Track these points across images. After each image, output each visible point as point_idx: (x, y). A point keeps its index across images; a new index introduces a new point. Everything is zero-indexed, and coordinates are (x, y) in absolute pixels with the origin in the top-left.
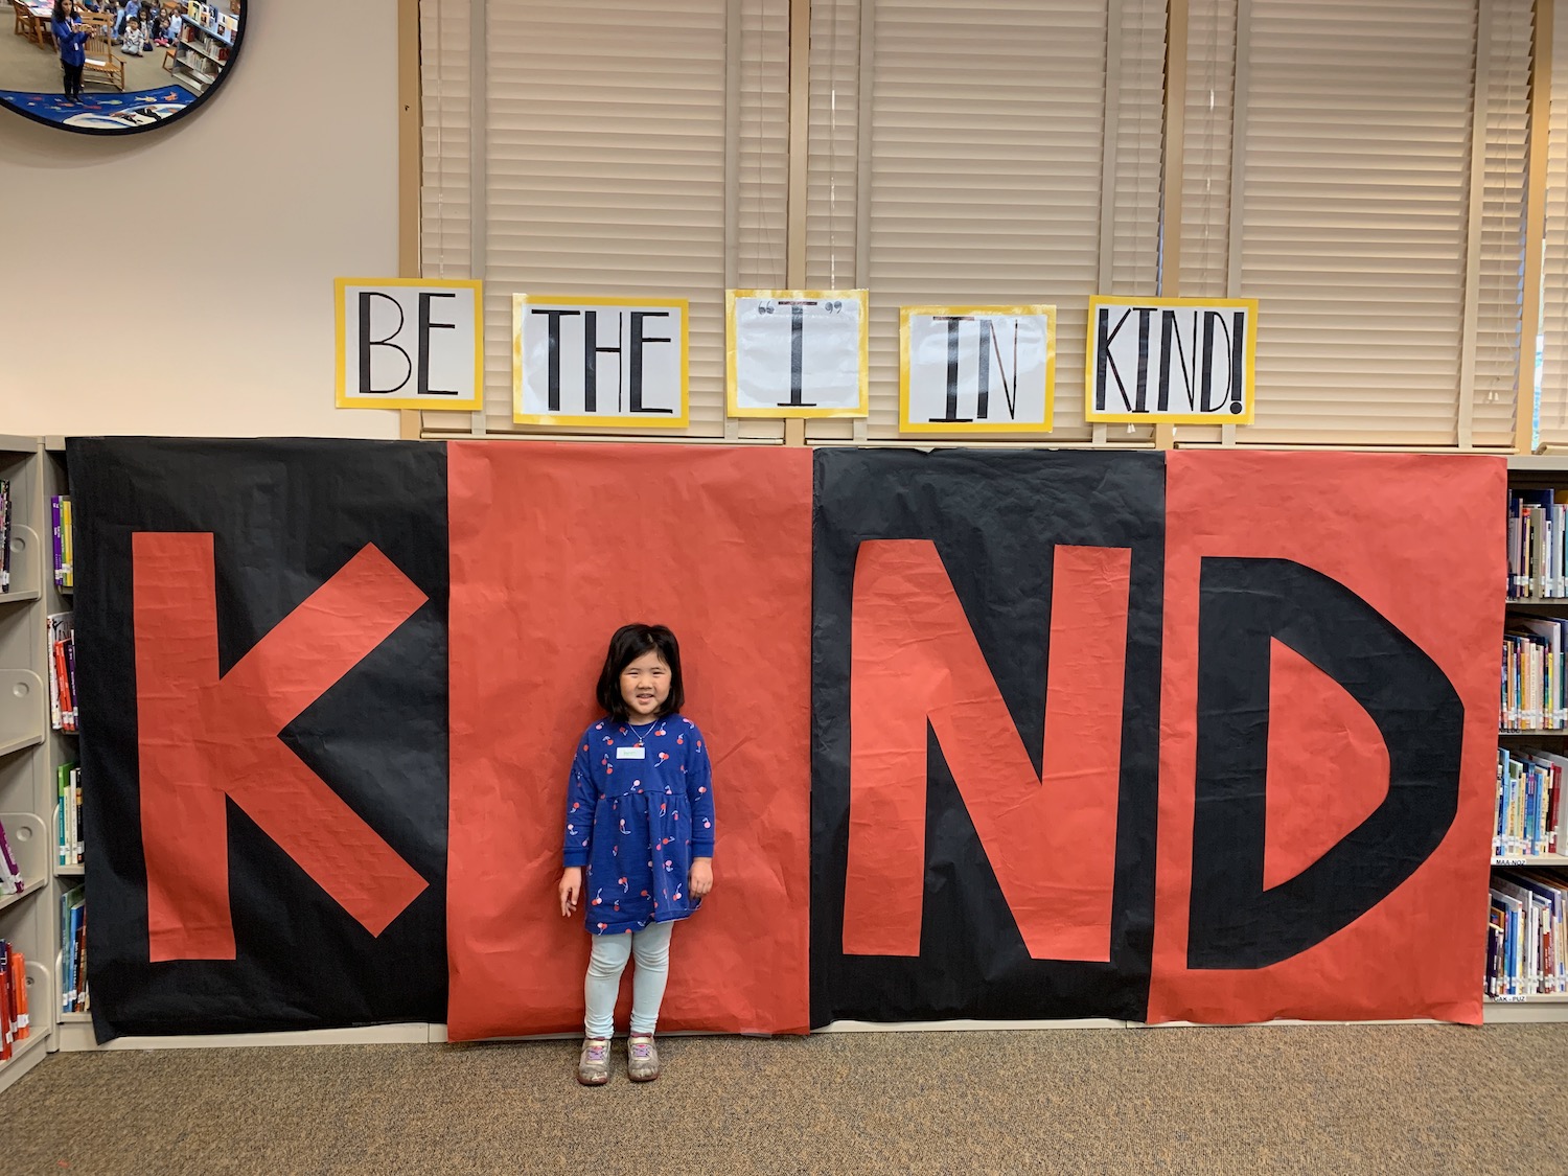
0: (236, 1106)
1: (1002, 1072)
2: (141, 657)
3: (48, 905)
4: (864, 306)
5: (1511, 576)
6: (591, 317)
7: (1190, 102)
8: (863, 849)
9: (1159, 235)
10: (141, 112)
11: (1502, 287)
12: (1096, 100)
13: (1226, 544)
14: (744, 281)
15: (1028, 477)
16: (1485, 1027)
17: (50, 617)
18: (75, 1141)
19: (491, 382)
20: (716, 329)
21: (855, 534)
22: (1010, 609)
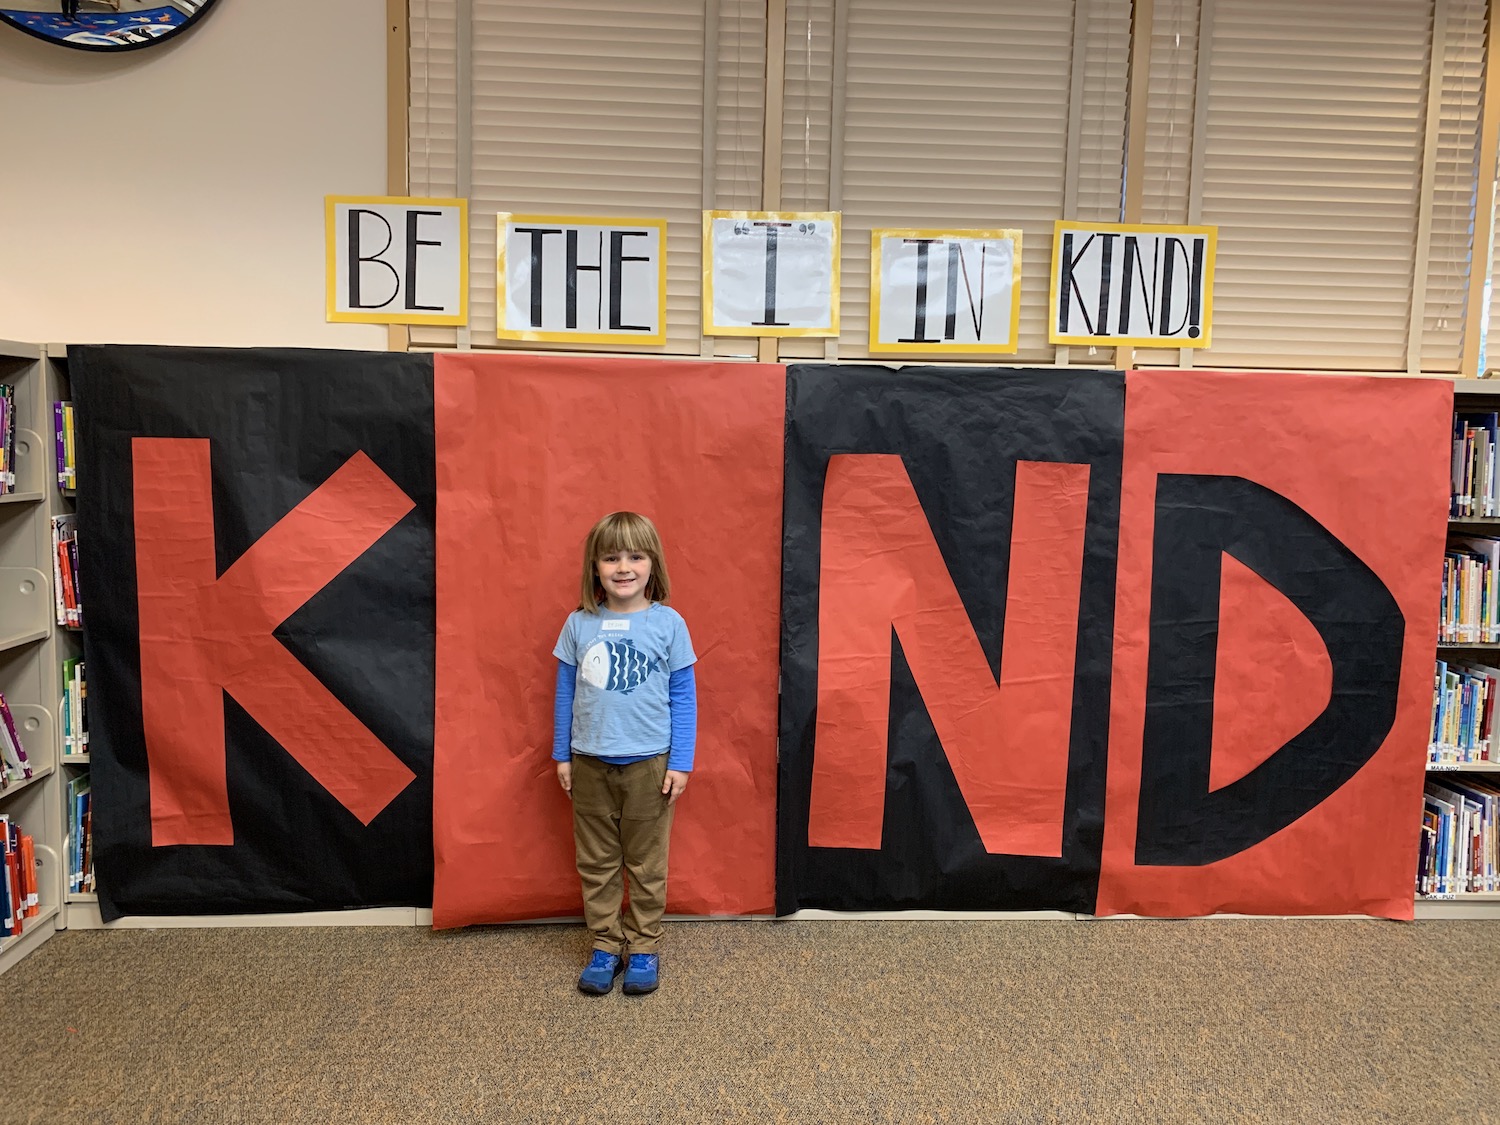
0: (235, 980)
1: (958, 958)
2: (142, 558)
3: (54, 791)
4: (837, 227)
5: (1454, 495)
6: (572, 237)
7: (1157, 32)
8: (826, 747)
10: (136, 32)
11: (1454, 217)
12: (1065, 29)
13: (1181, 463)
14: (721, 203)
15: (992, 394)
16: (1416, 923)
17: (54, 518)
18: (83, 1010)
19: (476, 299)
20: (692, 249)
21: (826, 448)
22: (973, 522)
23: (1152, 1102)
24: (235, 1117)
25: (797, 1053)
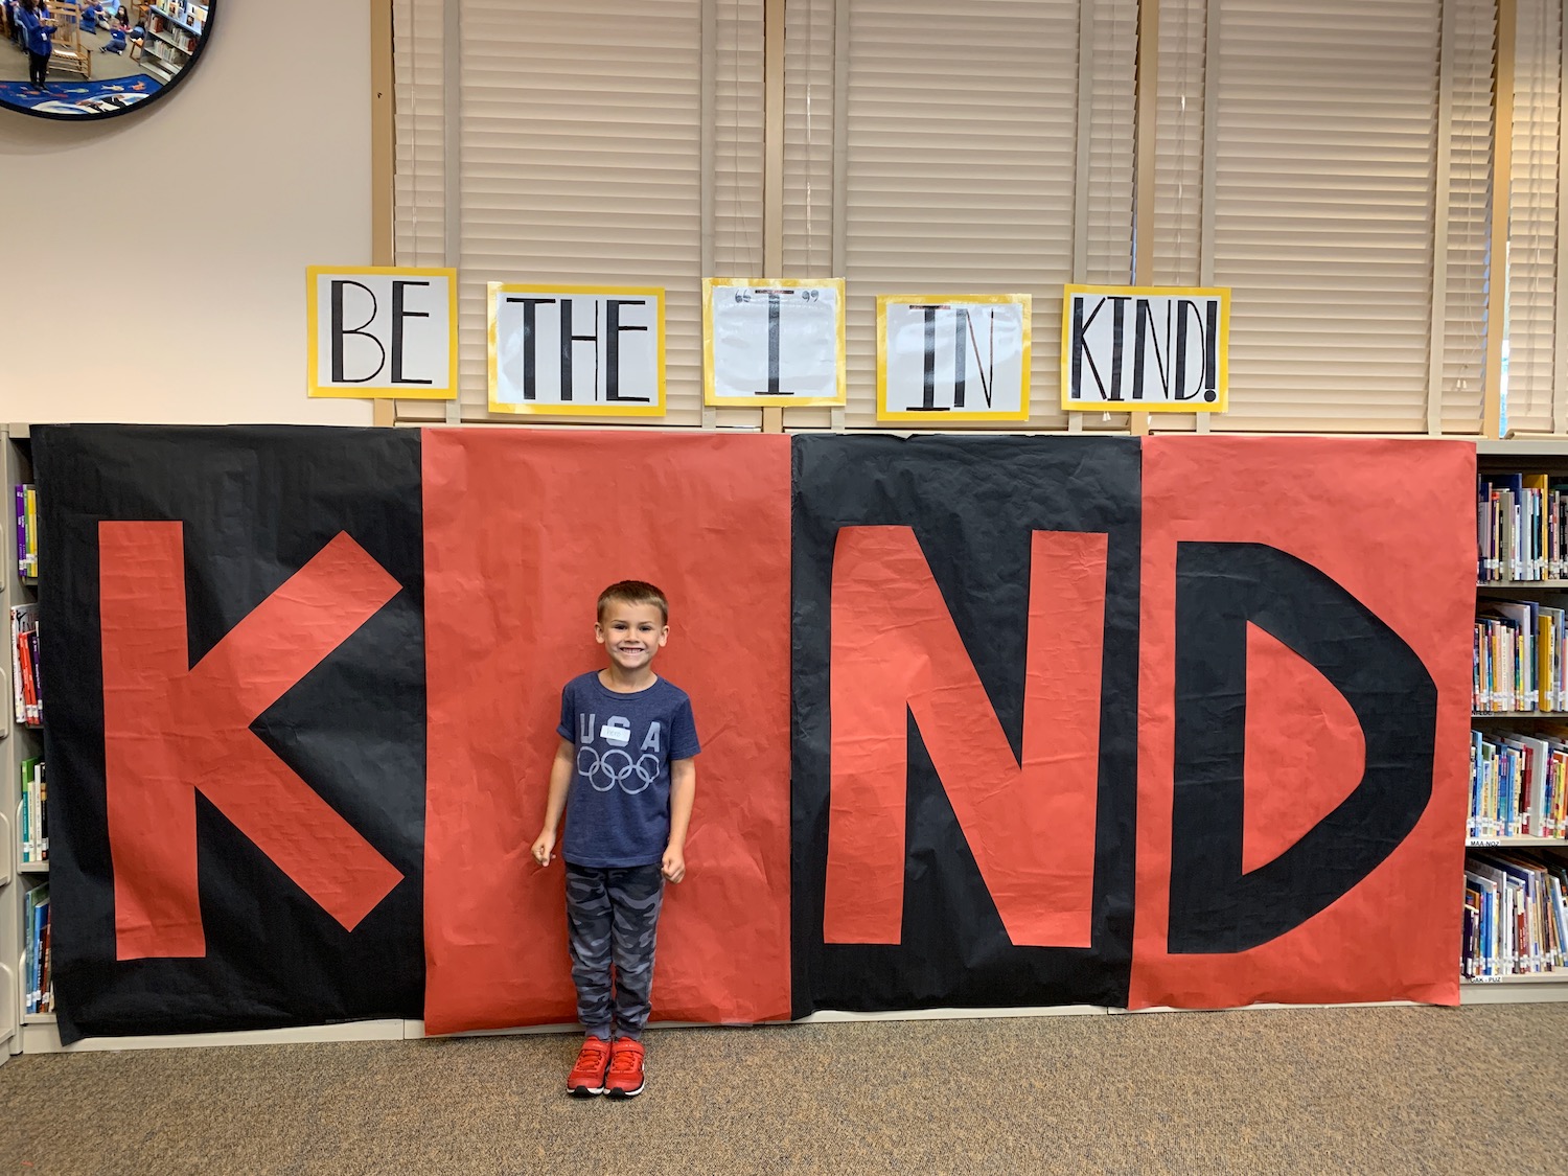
1: (985, 1059)
2: (108, 649)
3: (11, 899)
4: (841, 295)
5: (1482, 559)
6: (566, 306)
7: (1162, 93)
8: (843, 836)
10: (108, 100)
11: (1468, 276)
12: (1068, 90)
13: (1201, 530)
14: (720, 270)
15: (1005, 462)
16: (1462, 1008)
17: (14, 608)
18: (39, 1142)
19: (466, 371)
20: (693, 318)
21: (834, 520)
22: (989, 594)
25: (815, 1167)
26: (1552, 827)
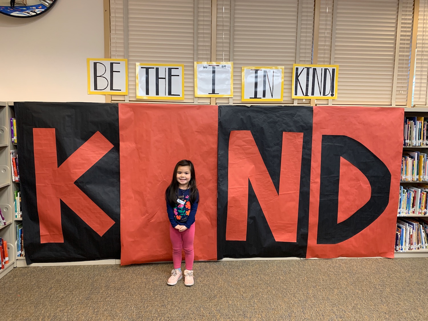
0: (65, 281)
1: (268, 271)
2: (36, 162)
3: (13, 228)
4: (232, 66)
5: (405, 140)
6: (157, 69)
7: (321, 10)
8: (231, 212)
9: (312, 47)
10: (32, 11)
11: (405, 62)
12: (296, 10)
13: (328, 132)
14: (199, 60)
15: (276, 113)
16: (395, 259)
17: (11, 151)
18: (22, 290)
19: (130, 87)
20: (191, 73)
21: (229, 129)
22: (271, 149)
23: (321, 310)
24: (65, 319)
25: (223, 299)
26: (421, 212)
